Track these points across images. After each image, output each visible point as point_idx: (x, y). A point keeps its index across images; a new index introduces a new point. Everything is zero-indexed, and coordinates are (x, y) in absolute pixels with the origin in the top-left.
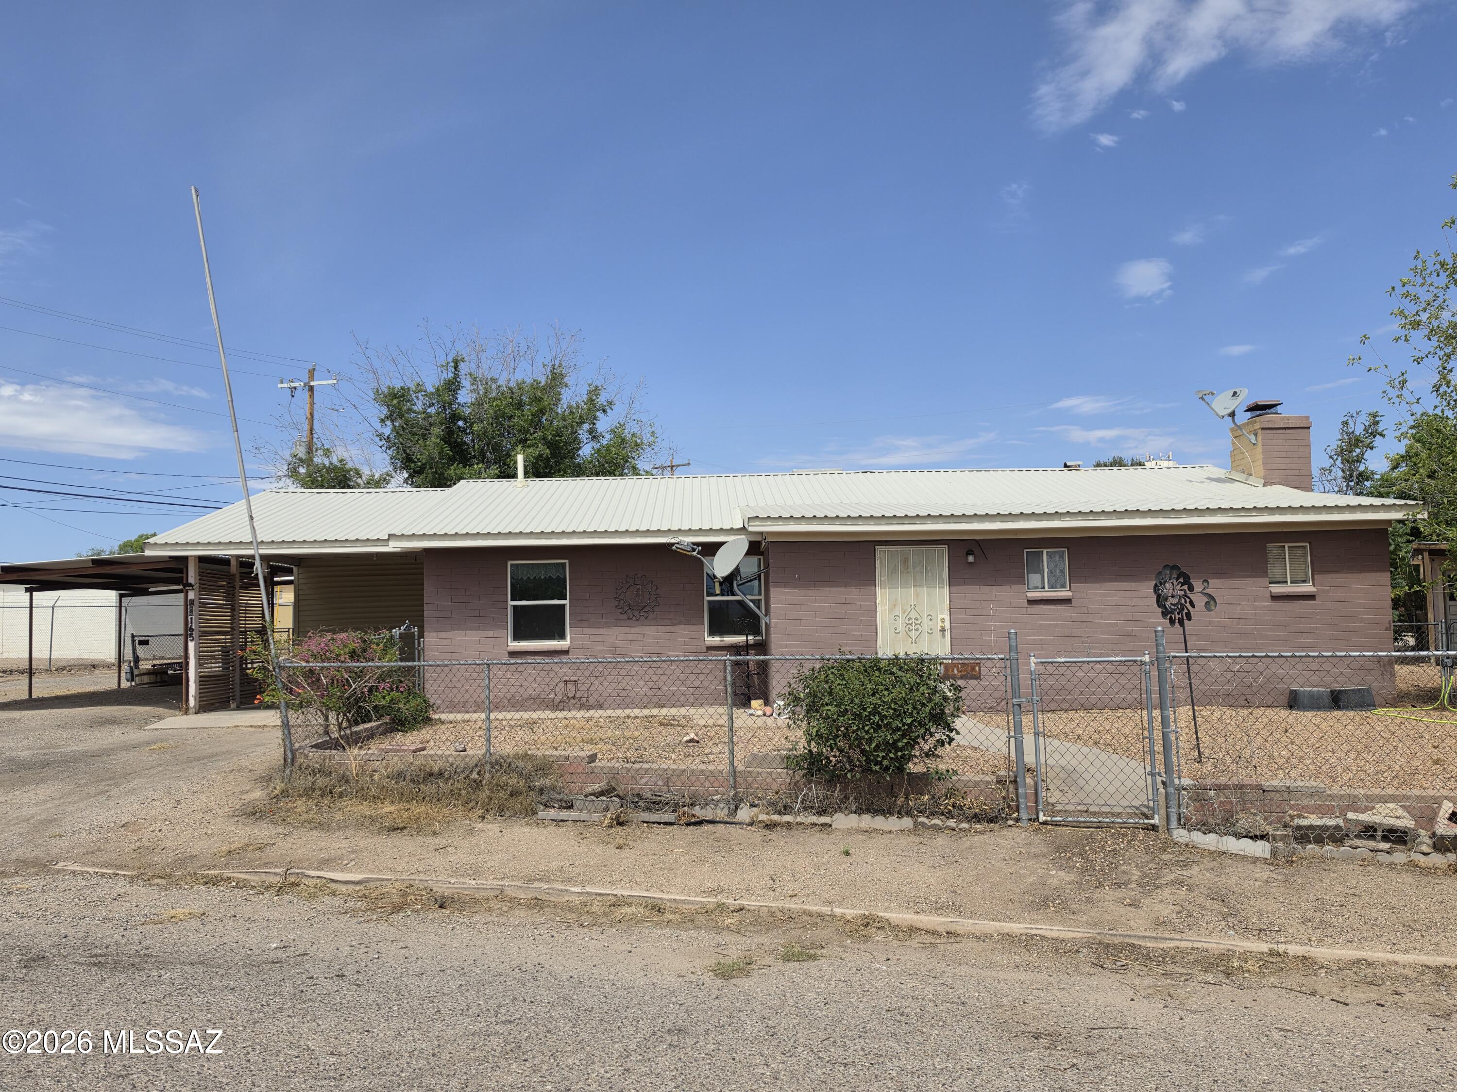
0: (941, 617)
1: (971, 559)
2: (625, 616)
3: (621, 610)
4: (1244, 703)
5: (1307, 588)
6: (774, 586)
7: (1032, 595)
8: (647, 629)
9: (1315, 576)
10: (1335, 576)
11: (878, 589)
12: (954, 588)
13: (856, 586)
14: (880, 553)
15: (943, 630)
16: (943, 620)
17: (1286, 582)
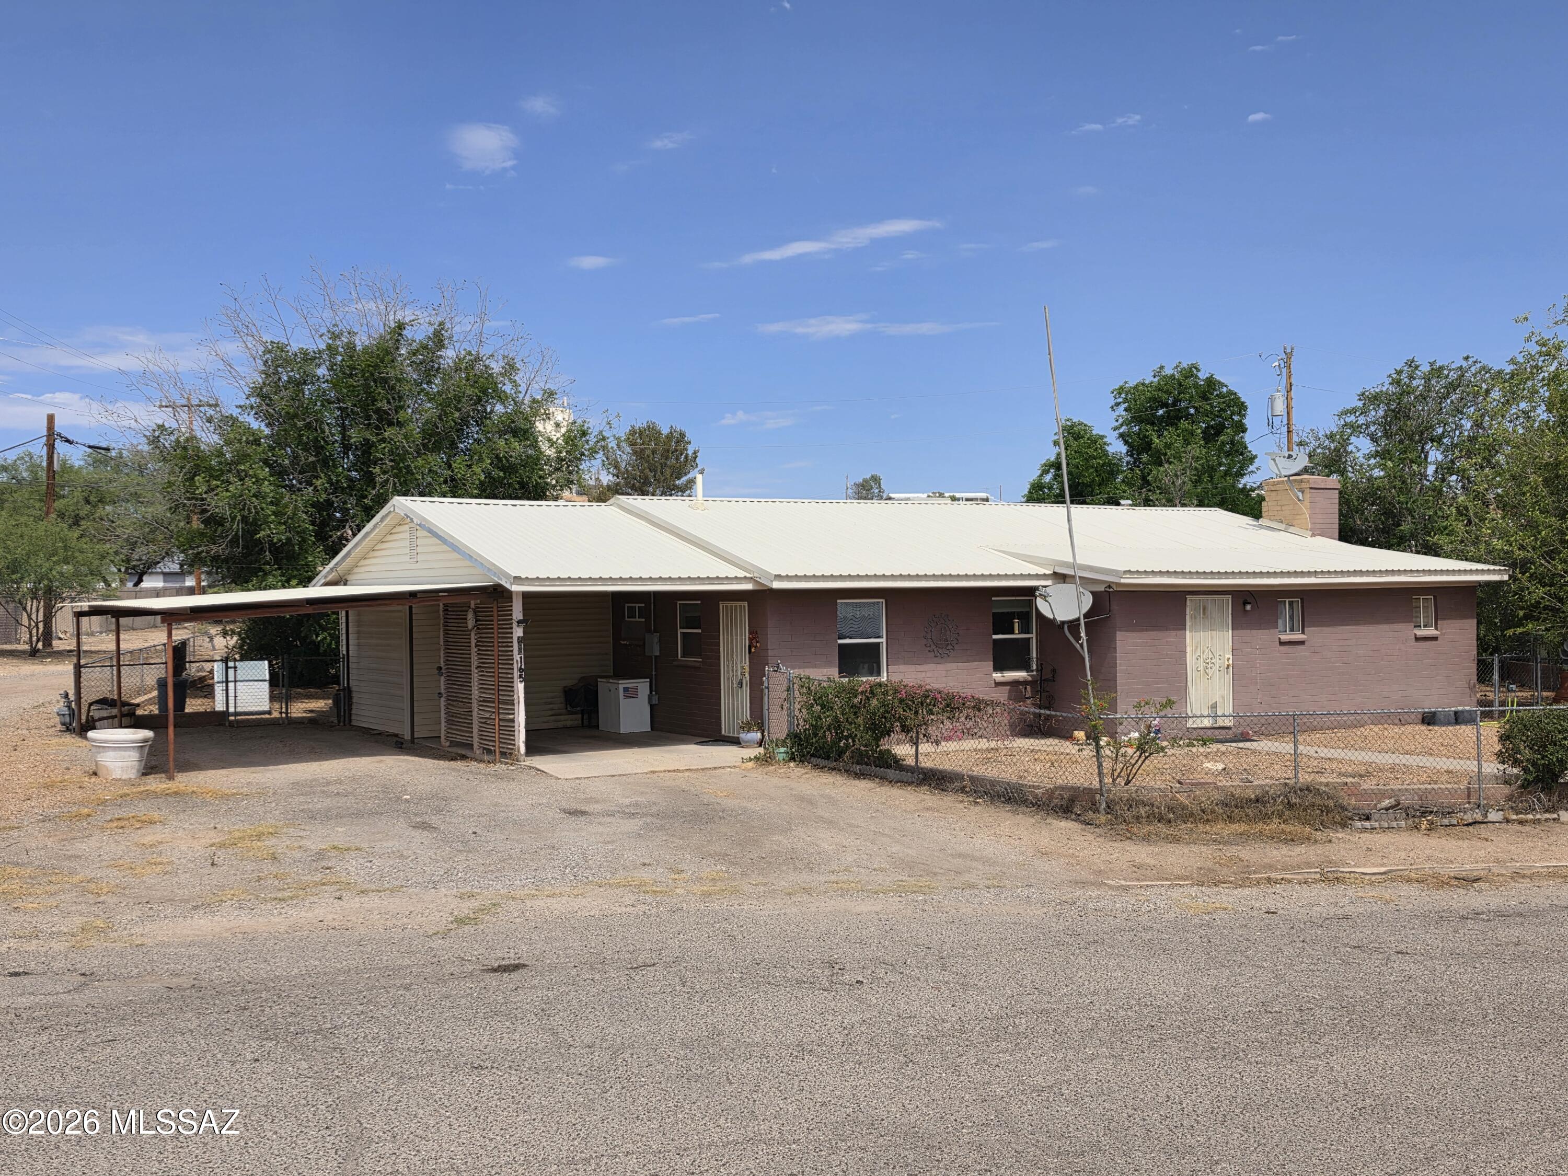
0: (1227, 656)
1: (1248, 607)
2: (932, 654)
3: (929, 649)
4: (1397, 721)
5: (1431, 632)
6: (1120, 631)
7: (1284, 638)
8: (949, 666)
9: (1439, 622)
10: (1449, 621)
11: (1187, 632)
12: (1236, 632)
13: (1174, 630)
14: (1191, 601)
15: (1228, 668)
16: (1228, 659)
17: (1420, 626)
